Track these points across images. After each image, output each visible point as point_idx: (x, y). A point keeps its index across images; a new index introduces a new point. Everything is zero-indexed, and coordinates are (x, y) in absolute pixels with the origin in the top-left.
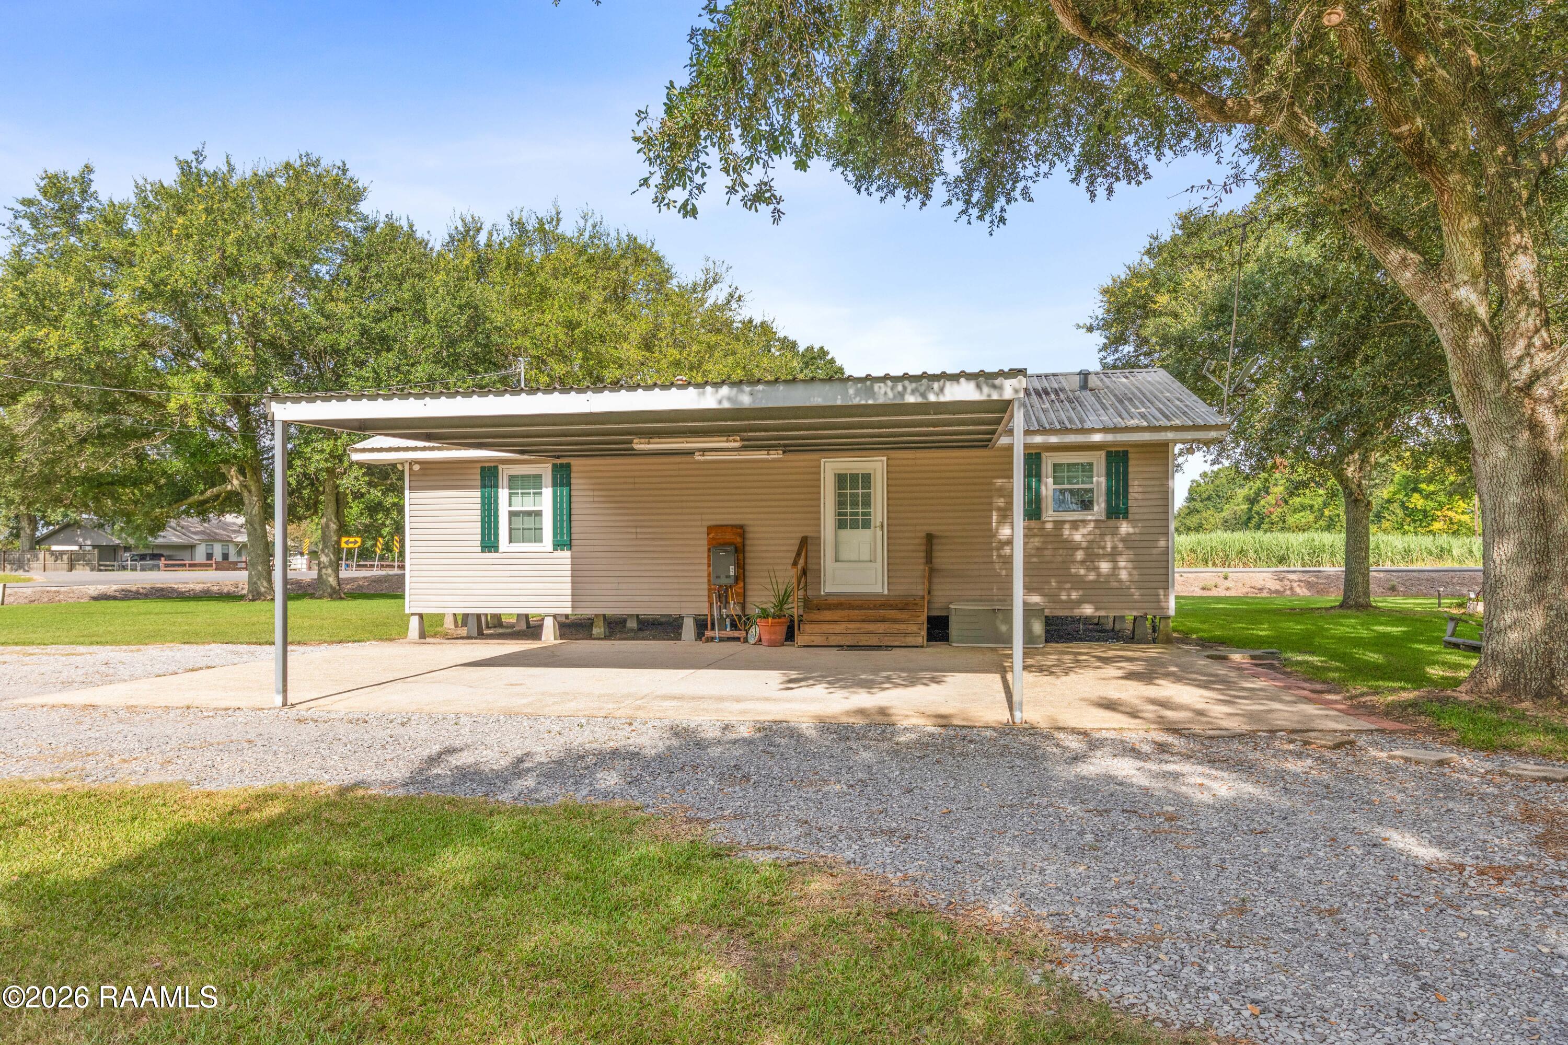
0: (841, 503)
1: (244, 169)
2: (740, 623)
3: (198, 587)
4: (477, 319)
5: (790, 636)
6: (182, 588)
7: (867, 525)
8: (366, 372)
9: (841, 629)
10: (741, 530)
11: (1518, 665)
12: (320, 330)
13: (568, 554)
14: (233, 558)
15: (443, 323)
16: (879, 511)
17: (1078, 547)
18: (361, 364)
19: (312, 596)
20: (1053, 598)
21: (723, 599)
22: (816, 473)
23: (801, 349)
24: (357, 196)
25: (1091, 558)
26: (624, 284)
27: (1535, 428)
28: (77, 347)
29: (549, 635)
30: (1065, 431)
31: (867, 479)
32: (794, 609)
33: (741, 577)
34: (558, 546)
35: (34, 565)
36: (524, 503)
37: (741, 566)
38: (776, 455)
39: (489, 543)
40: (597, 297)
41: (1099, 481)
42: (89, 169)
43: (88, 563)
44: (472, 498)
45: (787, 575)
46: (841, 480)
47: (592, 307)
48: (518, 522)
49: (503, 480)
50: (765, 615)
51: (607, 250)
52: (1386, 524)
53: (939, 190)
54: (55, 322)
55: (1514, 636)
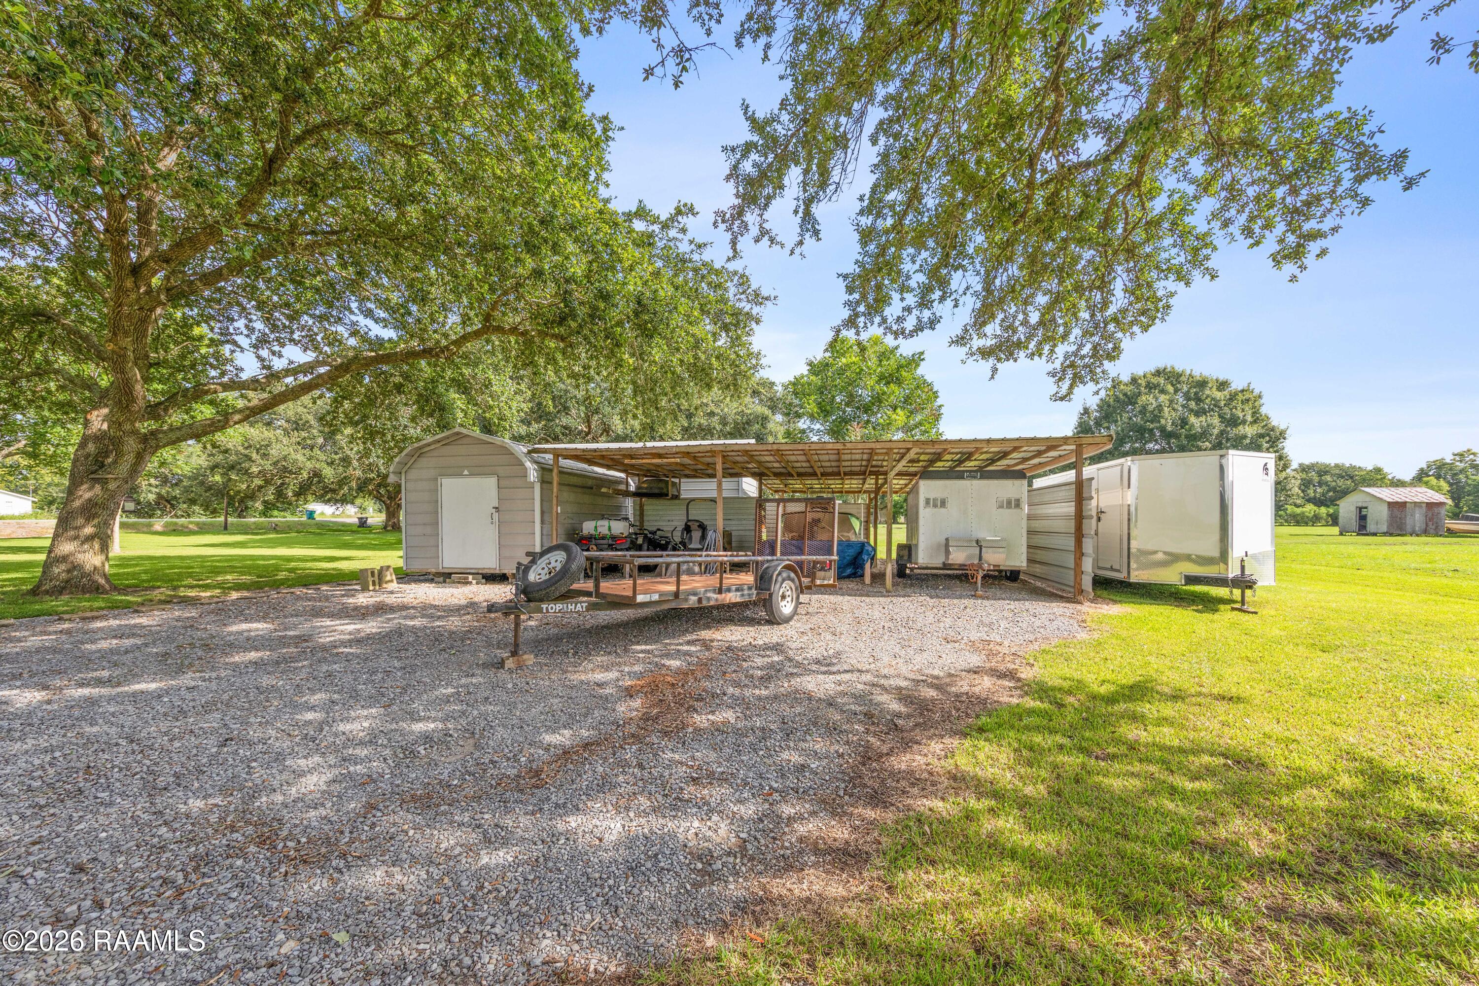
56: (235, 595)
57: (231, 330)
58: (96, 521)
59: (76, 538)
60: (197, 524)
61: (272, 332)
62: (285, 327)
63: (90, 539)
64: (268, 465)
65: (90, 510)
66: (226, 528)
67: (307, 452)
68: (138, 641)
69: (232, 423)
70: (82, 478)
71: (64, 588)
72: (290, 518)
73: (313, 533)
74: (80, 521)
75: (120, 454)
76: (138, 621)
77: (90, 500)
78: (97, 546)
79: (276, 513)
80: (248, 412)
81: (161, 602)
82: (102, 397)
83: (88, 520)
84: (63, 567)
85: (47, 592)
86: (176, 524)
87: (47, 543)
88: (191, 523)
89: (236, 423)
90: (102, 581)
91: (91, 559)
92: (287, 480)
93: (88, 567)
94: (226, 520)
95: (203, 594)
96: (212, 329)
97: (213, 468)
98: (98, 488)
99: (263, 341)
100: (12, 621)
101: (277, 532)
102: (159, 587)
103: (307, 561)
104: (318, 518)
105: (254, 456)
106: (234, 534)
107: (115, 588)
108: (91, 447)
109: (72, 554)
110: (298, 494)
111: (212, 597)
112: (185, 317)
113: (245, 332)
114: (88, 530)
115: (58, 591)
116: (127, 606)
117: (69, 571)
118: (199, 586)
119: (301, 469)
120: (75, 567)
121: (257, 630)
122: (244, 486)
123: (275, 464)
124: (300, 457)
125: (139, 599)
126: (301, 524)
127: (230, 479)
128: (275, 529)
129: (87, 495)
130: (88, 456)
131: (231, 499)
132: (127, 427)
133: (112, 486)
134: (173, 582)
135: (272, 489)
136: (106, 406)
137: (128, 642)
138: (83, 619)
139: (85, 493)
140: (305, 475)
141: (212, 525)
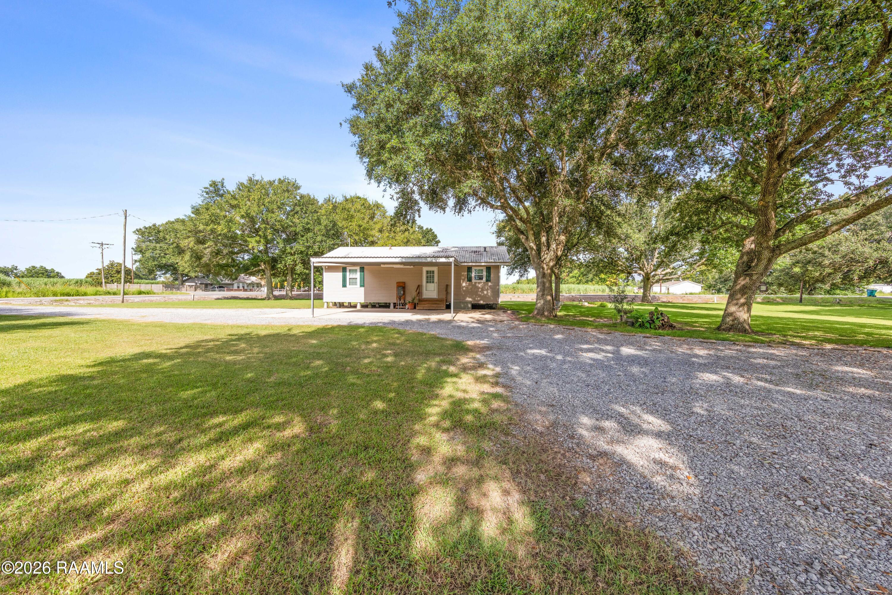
0: (427, 277)
1: (266, 179)
2: (404, 304)
3: (245, 296)
4: (335, 225)
5: (415, 308)
6: (241, 296)
7: (433, 282)
8: (304, 238)
9: (427, 306)
10: (404, 283)
11: (539, 310)
12: (291, 226)
13: (363, 288)
14: (246, 288)
15: (326, 226)
16: (436, 279)
17: (479, 288)
18: (302, 236)
19: (284, 299)
20: (474, 299)
21: (400, 299)
22: (422, 270)
23: (424, 229)
24: (298, 188)
25: (483, 290)
26: (374, 213)
27: (543, 268)
28: (225, 231)
29: (359, 307)
30: (476, 262)
31: (433, 272)
32: (416, 301)
33: (404, 294)
34: (361, 286)
35: (183, 289)
36: (353, 276)
37: (404, 291)
38: (412, 267)
39: (344, 285)
40: (367, 219)
41: (485, 273)
42: (223, 179)
43: (201, 289)
44: (340, 275)
45: (414, 294)
46: (427, 272)
47: (365, 221)
48: (351, 280)
49: (348, 271)
50: (409, 302)
51: (369, 204)
52: (594, 282)
53: (448, 210)
54: (219, 224)
55: (539, 305)
56: (829, 346)
57: (825, 171)
58: (746, 296)
59: (737, 304)
60: (782, 298)
61: (859, 162)
62: (871, 154)
63: (743, 305)
64: (837, 258)
65: (744, 290)
66: (801, 301)
67: (874, 245)
68: (779, 364)
69: (830, 233)
70: (740, 274)
71: (731, 329)
72: (850, 295)
73: (876, 307)
74: (739, 296)
75: (759, 260)
76: (773, 351)
77: (744, 285)
78: (746, 309)
79: (838, 291)
80: (844, 223)
81: (779, 343)
82: (750, 231)
83: (742, 295)
84: (731, 318)
85: (724, 330)
86: (769, 298)
87: (724, 307)
88: (778, 297)
89: (833, 232)
90: (747, 327)
91: (743, 315)
92: (853, 268)
93: (741, 320)
94: (801, 296)
95: (804, 342)
96: (811, 176)
97: (794, 264)
98: (748, 278)
99: (851, 170)
100: (714, 341)
101: (841, 305)
102: (775, 334)
103: (880, 328)
104: (878, 295)
105: (827, 253)
106: (806, 305)
107: (753, 332)
108: (745, 258)
109: (734, 312)
110: (861, 278)
111: (811, 345)
112: (794, 175)
113: (836, 169)
114: (742, 301)
115: (729, 330)
116: (762, 342)
117: (733, 321)
118: (800, 337)
119: (867, 258)
120: (735, 319)
121: (859, 373)
122: (817, 274)
123: (843, 257)
124: (867, 250)
125: (767, 340)
126: (862, 300)
127: (807, 270)
128: (839, 303)
129: (743, 283)
130: (744, 262)
131: (805, 282)
132: (765, 245)
133: (755, 277)
134: (782, 331)
135: (840, 275)
136: (753, 235)
137: (773, 363)
138: (745, 345)
139: (742, 282)
140: (871, 263)
141: (791, 299)
